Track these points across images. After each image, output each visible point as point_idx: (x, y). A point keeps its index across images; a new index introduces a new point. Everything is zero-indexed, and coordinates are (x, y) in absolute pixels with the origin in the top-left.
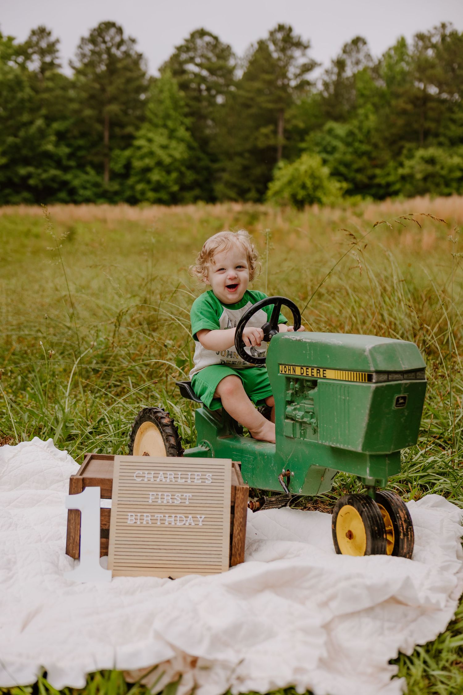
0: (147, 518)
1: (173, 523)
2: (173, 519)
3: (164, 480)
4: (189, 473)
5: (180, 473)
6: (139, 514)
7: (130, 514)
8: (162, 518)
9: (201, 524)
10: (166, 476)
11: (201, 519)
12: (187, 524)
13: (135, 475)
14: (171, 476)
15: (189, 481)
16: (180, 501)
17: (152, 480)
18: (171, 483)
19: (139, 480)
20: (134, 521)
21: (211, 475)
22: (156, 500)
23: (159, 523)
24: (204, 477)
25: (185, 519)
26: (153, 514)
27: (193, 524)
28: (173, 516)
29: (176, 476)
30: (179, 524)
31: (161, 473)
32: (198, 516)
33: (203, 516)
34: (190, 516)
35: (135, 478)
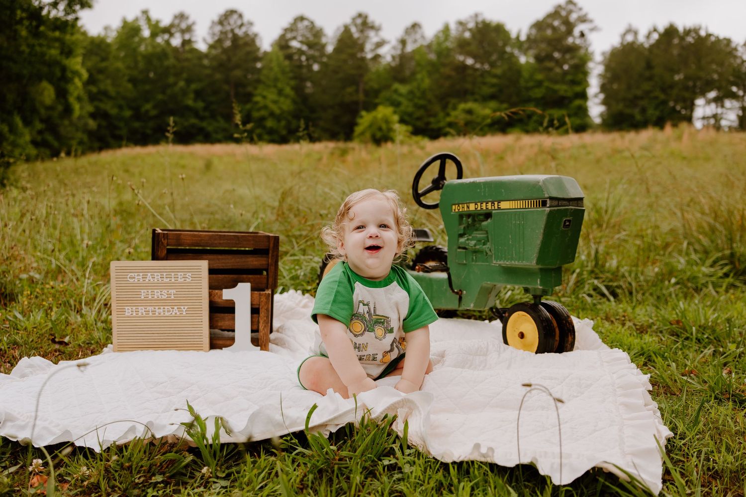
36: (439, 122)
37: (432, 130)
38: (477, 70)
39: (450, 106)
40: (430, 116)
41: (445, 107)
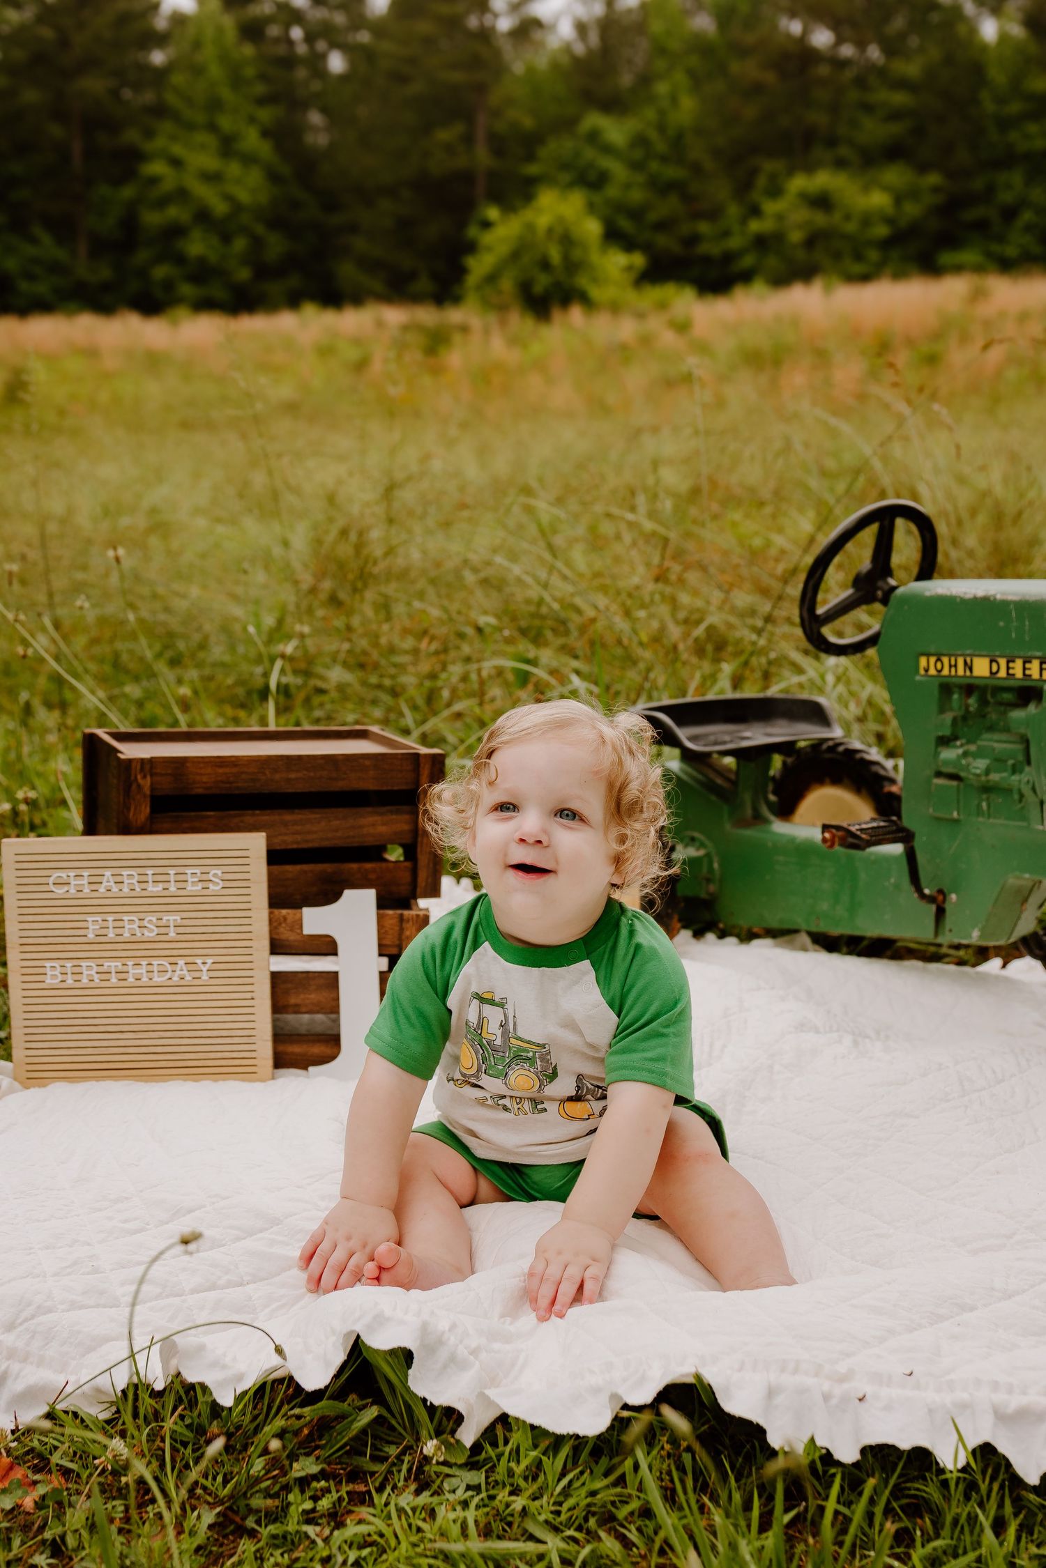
0: (89, 970)
1: (145, 979)
2: (143, 970)
3: (115, 889)
4: (172, 872)
5: (150, 872)
6: (69, 964)
7: (48, 964)
8: (121, 968)
9: (205, 977)
10: (119, 879)
11: (205, 966)
12: (176, 978)
13: (51, 880)
14: (130, 878)
15: (173, 888)
16: (156, 930)
17: (86, 890)
18: (133, 894)
19: (60, 891)
20: (60, 978)
21: (219, 872)
22: (103, 932)
23: (114, 980)
24: (205, 877)
25: (169, 968)
26: (100, 962)
27: (188, 978)
28: (144, 962)
29: (143, 878)
30: (158, 979)
31: (108, 873)
32: (199, 961)
33: (210, 961)
34: (181, 962)
35: (52, 888)
36: (726, 234)
37: (707, 260)
38: (841, 64)
39: (761, 181)
40: (697, 216)
41: (743, 188)
